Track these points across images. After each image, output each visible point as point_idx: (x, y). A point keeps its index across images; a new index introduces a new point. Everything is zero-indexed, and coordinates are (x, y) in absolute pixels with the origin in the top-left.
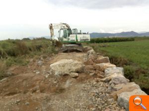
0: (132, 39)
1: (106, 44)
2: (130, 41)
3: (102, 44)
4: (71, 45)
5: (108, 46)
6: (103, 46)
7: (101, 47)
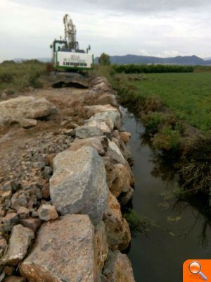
0: (190, 70)
1: (140, 75)
2: (186, 71)
3: (135, 76)
4: (68, 74)
5: (144, 79)
6: (136, 79)
7: (130, 79)
